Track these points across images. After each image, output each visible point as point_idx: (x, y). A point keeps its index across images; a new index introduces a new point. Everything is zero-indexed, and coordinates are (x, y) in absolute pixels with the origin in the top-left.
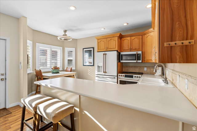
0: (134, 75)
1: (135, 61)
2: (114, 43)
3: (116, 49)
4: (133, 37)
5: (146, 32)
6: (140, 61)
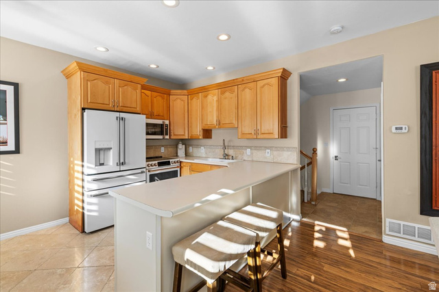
0: (171, 160)
1: (161, 137)
2: (134, 96)
3: (138, 110)
4: (155, 94)
5: (173, 91)
6: (167, 137)
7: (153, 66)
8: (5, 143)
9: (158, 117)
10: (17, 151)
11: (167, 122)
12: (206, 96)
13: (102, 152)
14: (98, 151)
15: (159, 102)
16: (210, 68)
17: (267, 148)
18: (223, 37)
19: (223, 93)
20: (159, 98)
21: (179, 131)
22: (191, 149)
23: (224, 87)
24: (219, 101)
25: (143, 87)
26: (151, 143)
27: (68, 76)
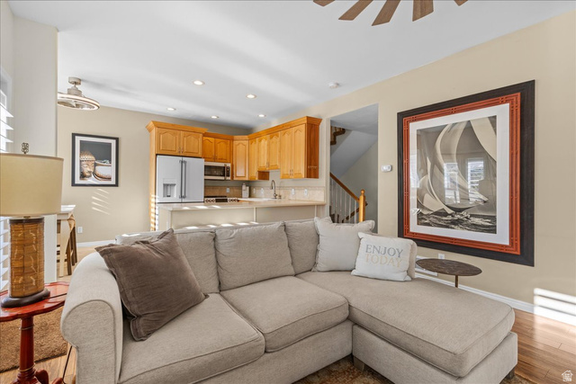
0: (228, 199)
1: (223, 178)
2: (196, 143)
3: (200, 154)
4: (218, 140)
5: (236, 137)
6: (229, 178)
7: (214, 117)
8: (110, 179)
9: (221, 160)
10: (117, 185)
11: (229, 165)
12: (260, 141)
13: (169, 187)
14: (166, 186)
15: (222, 147)
16: (262, 116)
17: (305, 188)
18: (251, 96)
19: (271, 138)
20: (222, 143)
21: (241, 173)
22: (254, 191)
23: (273, 132)
24: (269, 145)
25: (205, 135)
26: (210, 184)
27: (150, 130)
